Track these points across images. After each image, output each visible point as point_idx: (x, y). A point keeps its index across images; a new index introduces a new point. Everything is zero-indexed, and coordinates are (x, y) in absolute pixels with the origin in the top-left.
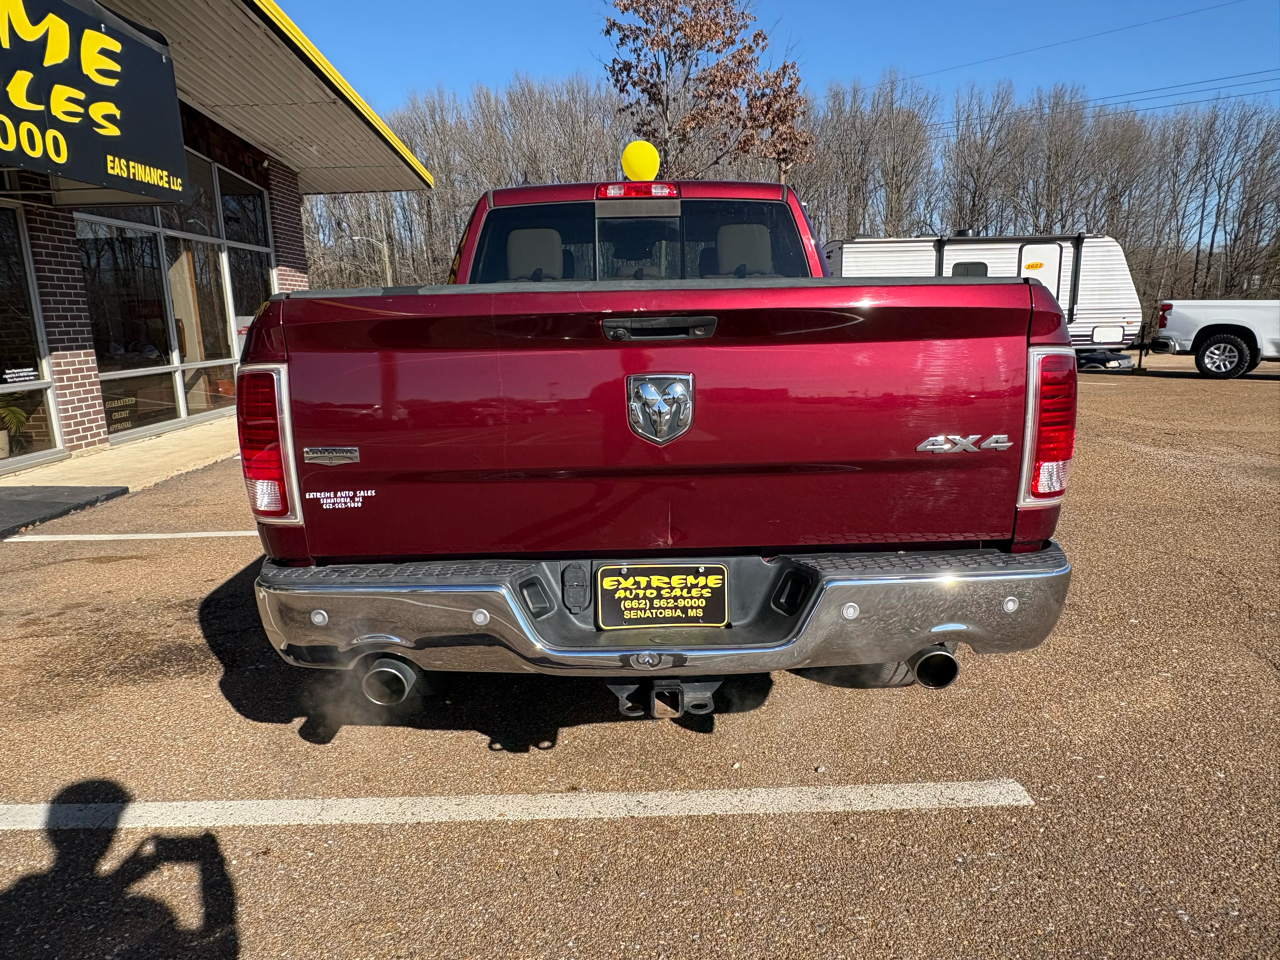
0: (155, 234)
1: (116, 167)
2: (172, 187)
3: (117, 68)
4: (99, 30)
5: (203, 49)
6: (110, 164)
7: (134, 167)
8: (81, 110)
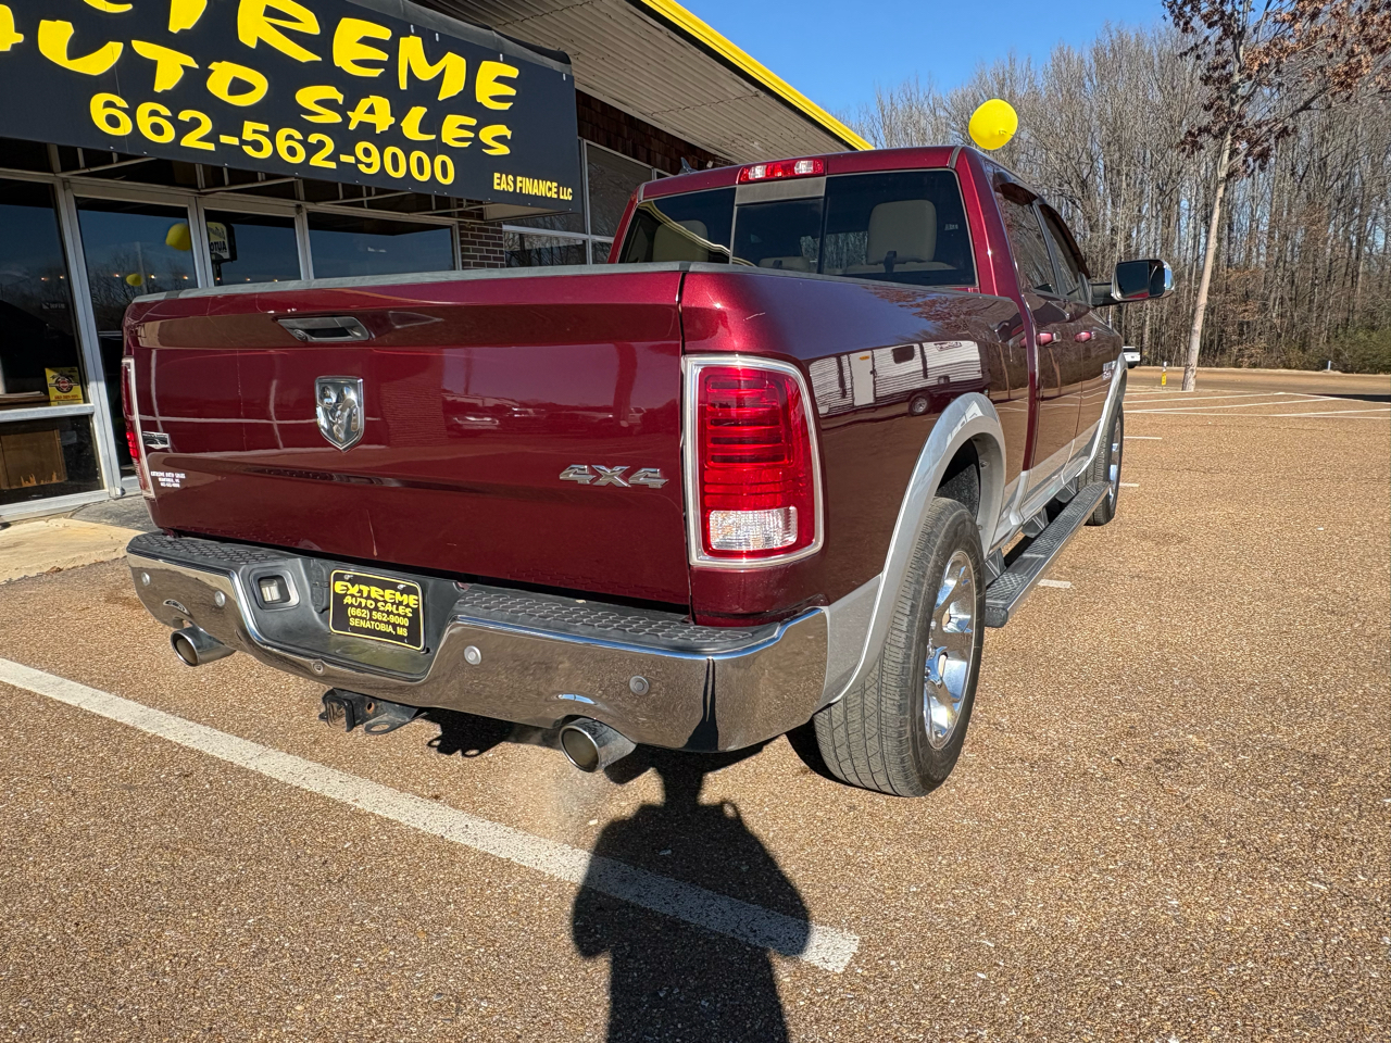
0: (584, 241)
1: (502, 182)
2: (561, 197)
3: (512, 92)
4: (498, 61)
5: (623, 61)
6: (496, 181)
7: (521, 182)
8: (472, 135)
